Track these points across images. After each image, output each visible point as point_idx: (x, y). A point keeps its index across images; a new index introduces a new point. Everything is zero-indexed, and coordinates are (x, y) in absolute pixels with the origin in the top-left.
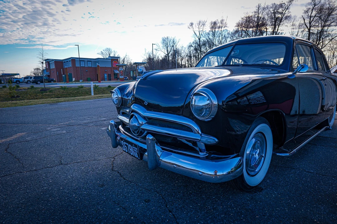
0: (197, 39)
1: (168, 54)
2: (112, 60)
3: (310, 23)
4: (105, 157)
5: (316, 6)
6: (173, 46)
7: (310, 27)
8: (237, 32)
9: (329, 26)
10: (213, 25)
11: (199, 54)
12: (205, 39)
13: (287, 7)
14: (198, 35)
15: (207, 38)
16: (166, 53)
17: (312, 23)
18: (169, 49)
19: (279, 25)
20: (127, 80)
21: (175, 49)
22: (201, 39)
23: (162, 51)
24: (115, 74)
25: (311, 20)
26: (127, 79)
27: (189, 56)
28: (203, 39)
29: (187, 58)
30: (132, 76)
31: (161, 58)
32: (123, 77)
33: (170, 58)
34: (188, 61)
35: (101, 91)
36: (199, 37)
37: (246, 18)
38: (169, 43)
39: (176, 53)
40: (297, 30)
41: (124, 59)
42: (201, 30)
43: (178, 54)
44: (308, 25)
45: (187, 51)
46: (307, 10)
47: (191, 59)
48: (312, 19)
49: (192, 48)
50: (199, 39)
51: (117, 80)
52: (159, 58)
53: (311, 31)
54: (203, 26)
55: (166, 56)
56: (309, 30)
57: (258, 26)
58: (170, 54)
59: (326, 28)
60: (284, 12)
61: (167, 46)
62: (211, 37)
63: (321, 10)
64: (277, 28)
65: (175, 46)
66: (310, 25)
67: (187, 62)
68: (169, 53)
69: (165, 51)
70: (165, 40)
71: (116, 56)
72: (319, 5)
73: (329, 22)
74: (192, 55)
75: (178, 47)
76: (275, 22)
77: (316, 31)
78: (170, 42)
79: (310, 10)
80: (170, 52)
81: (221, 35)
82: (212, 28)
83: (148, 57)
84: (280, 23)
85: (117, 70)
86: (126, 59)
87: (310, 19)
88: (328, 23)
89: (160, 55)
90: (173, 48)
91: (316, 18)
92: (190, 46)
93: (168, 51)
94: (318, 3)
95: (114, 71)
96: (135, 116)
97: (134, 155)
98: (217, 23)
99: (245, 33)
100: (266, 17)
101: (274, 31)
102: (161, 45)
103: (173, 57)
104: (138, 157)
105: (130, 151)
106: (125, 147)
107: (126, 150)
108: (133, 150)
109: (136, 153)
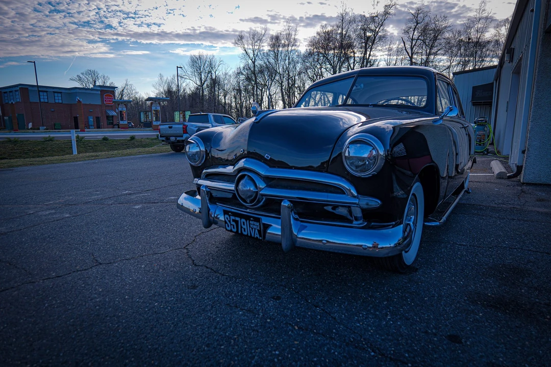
0: (250, 62)
1: (202, 85)
2: (101, 91)
3: (412, 49)
4: (170, 248)
5: (419, 25)
6: (210, 72)
7: (412, 54)
8: (310, 54)
9: (436, 54)
10: (274, 40)
11: (254, 87)
12: (261, 62)
13: (381, 23)
14: (252, 56)
15: (266, 61)
16: (199, 83)
17: (414, 49)
18: (203, 76)
19: (371, 49)
20: (132, 127)
21: (214, 77)
22: (256, 63)
23: (192, 79)
24: (108, 117)
25: (413, 45)
26: (132, 125)
27: (237, 90)
28: (259, 62)
29: (233, 93)
30: (143, 119)
31: (188, 92)
32: (126, 122)
33: (206, 93)
34: (235, 98)
35: (89, 146)
36: (253, 60)
37: (325, 34)
38: (202, 67)
39: (215, 82)
40: (395, 57)
41: (123, 91)
42: (256, 47)
43: (219, 85)
44: (409, 51)
45: (233, 81)
46: (407, 29)
47: (240, 95)
48: (414, 43)
49: (242, 77)
50: (254, 63)
51: (113, 128)
52: (186, 91)
53: (414, 60)
54: (259, 42)
55: (197, 89)
56: (411, 58)
57: (342, 47)
58: (205, 85)
59: (432, 57)
60: (377, 30)
61: (199, 72)
62: (272, 61)
63: (424, 31)
64: (368, 53)
65: (213, 72)
66: (412, 51)
67: (234, 100)
68: (204, 83)
69: (197, 79)
70: (196, 62)
71: (108, 84)
72: (422, 23)
73: (436, 48)
74: (242, 88)
75: (219, 74)
76: (366, 44)
77: (420, 60)
78: (205, 65)
79: (411, 30)
80: (204, 82)
81: (287, 58)
82: (273, 46)
83: (166, 88)
84: (372, 45)
85: (112, 110)
86: (125, 91)
87: (412, 43)
88: (433, 51)
89: (189, 85)
90: (209, 75)
91: (419, 42)
92: (238, 73)
93: (201, 79)
94: (421, 20)
95: (106, 112)
96: (249, 176)
97: (249, 235)
98: (281, 37)
99: (324, 56)
100: (353, 36)
101: (364, 57)
102: (189, 70)
103: (211, 91)
104: (258, 236)
105: (243, 229)
106: (231, 225)
107: (234, 228)
108: (250, 227)
109: (256, 230)
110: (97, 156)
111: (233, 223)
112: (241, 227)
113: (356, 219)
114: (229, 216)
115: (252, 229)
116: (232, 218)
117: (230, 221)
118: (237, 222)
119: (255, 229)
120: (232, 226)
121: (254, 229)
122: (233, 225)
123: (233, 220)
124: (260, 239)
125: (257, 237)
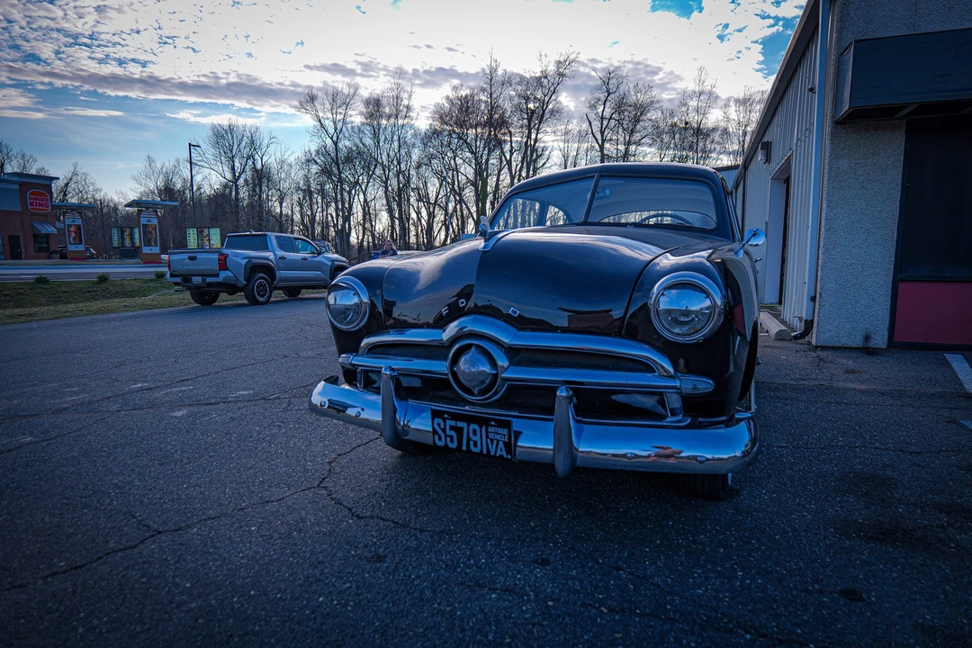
0: (329, 141)
1: (236, 180)
2: (22, 184)
3: (602, 133)
5: (612, 96)
6: (250, 157)
7: (603, 141)
8: (436, 133)
9: (638, 143)
10: (371, 107)
11: (337, 186)
12: (348, 143)
13: (552, 89)
14: (331, 131)
15: (357, 141)
16: (229, 176)
17: (606, 133)
18: (237, 164)
19: (538, 129)
20: (92, 257)
21: (259, 166)
22: (340, 145)
23: (215, 168)
24: (37, 237)
25: (604, 126)
26: (91, 253)
27: (304, 191)
28: (345, 144)
29: (295, 197)
30: (116, 243)
31: (207, 190)
32: (81, 248)
33: (244, 193)
34: (301, 205)
36: (335, 139)
37: (460, 100)
38: (236, 146)
39: (261, 177)
40: (576, 145)
41: (67, 185)
42: (339, 117)
43: (269, 181)
44: (599, 137)
45: (298, 175)
46: (593, 102)
47: (311, 199)
48: (605, 123)
49: (314, 169)
50: (336, 144)
51: (50, 258)
52: (202, 191)
53: (605, 152)
54: (344, 107)
55: (226, 186)
56: (602, 147)
57: (489, 123)
58: (241, 181)
59: (633, 148)
60: (546, 99)
61: (230, 155)
62: (368, 141)
63: (620, 107)
64: (533, 136)
65: (257, 157)
66: (602, 137)
67: (298, 208)
68: (239, 177)
69: (226, 169)
70: (222, 137)
71: (33, 171)
72: (617, 94)
73: (638, 134)
74: (313, 187)
75: (269, 161)
76: (530, 120)
77: (615, 152)
78: (240, 143)
79: (600, 102)
80: (240, 174)
81: (396, 138)
82: (371, 116)
83: (161, 184)
84: (540, 123)
85: (47, 222)
86: (72, 185)
87: (602, 124)
88: (637, 137)
89: (211, 179)
90: (250, 162)
91: (613, 123)
92: (308, 161)
93: (233, 168)
94: (615, 89)
95: (32, 225)
96: (478, 346)
97: (485, 452)
98: (384, 102)
99: (460, 138)
100: (508, 106)
101: (526, 142)
102: (209, 151)
103: (254, 190)
104: (504, 453)
105: (472, 443)
106: (446, 436)
107: (452, 441)
108: (487, 437)
109: (501, 443)
110: (31, 315)
111: (453, 433)
112: (469, 439)
113: (673, 413)
114: (444, 420)
115: (492, 441)
116: (449, 423)
117: (444, 430)
118: (459, 431)
119: (498, 441)
120: (448, 439)
121: (495, 442)
122: (452, 437)
123: (452, 428)
124: (507, 459)
125: (501, 456)
